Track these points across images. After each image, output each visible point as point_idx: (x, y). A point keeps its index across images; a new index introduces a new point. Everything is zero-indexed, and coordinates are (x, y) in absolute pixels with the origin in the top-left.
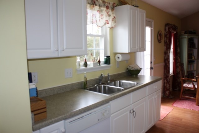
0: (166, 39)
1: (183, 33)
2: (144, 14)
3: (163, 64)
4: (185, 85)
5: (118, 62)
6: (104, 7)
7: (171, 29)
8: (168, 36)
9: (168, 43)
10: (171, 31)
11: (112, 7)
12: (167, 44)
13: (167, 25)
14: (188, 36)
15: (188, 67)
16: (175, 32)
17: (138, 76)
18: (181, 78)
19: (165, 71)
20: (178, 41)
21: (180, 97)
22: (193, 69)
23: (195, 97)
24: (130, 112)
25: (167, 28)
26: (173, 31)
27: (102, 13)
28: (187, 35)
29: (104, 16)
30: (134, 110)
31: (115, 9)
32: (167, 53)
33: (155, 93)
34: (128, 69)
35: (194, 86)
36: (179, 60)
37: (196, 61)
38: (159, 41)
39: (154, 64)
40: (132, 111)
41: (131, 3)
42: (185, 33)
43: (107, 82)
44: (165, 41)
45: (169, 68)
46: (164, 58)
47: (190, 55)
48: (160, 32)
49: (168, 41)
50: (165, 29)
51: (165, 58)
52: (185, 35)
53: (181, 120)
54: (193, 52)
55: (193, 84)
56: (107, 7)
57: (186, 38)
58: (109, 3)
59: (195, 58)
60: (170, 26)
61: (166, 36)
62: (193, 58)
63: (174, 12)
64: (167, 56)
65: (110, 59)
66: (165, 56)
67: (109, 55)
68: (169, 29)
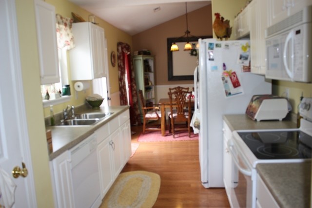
0: (119, 61)
1: (137, 54)
2: (103, 33)
3: (119, 93)
4: (148, 116)
5: (77, 92)
6: (62, 24)
7: (125, 49)
8: (122, 58)
9: (123, 66)
10: (124, 51)
11: (70, 24)
12: (121, 68)
13: (119, 44)
14: (143, 57)
15: (146, 95)
16: (129, 53)
17: (101, 108)
18: (142, 108)
19: (122, 102)
20: (131, 63)
21: (144, 131)
22: (151, 97)
23: (160, 128)
24: (110, 144)
25: (120, 48)
26: (127, 52)
27: (61, 32)
28: (141, 56)
29: (63, 36)
30: (113, 141)
31: (72, 26)
32: (123, 79)
33: (125, 124)
34: (86, 100)
35: (157, 115)
36: (135, 87)
37: (153, 87)
38: (113, 65)
39: (111, 93)
40: (111, 143)
41: (89, 19)
42: (139, 54)
43: (71, 116)
44: (118, 64)
45: (126, 98)
46: (119, 85)
47: (147, 81)
48: (113, 53)
49: (122, 64)
50: (118, 50)
51: (121, 85)
52: (140, 56)
53: (152, 152)
54: (149, 77)
55: (156, 113)
56: (66, 25)
57: (140, 60)
58: (67, 20)
59: (152, 84)
60: (123, 45)
61: (119, 58)
62: (150, 84)
63: (127, 28)
64: (122, 83)
65: (70, 88)
66: (120, 82)
67: (68, 84)
68: (122, 48)
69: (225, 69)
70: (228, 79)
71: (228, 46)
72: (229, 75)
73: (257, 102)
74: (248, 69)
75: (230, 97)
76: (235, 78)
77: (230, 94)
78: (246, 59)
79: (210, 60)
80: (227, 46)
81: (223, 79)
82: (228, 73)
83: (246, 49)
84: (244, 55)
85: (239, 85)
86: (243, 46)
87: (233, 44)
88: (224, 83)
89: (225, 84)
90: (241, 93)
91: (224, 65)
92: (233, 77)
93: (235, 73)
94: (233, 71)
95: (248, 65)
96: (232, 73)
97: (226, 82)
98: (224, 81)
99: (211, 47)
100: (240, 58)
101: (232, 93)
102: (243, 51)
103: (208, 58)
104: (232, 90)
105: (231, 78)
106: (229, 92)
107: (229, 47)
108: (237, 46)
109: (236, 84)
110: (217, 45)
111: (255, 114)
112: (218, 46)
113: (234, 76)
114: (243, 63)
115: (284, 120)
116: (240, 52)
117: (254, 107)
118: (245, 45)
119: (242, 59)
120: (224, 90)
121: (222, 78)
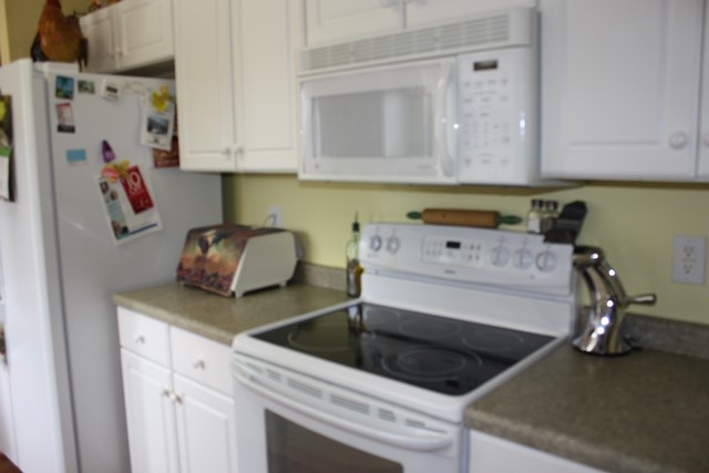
69: (107, 160)
70: (118, 188)
71: (114, 90)
72: (121, 177)
73: (226, 245)
74: (170, 158)
75: (126, 239)
76: (138, 184)
77: (125, 231)
78: (164, 130)
79: (61, 129)
80: (112, 90)
81: (105, 188)
82: (117, 169)
83: (163, 103)
84: (159, 119)
85: (149, 204)
86: (155, 95)
87: (128, 86)
88: (107, 202)
89: (111, 202)
90: (155, 225)
91: (106, 147)
92: (130, 182)
93: (136, 169)
94: (132, 164)
95: (168, 148)
96: (130, 171)
97: (113, 196)
98: (108, 194)
99: (65, 88)
100: (150, 129)
101: (131, 229)
102: (155, 109)
103: (55, 123)
104: (132, 220)
105: (126, 186)
106: (122, 225)
107: (119, 93)
108: (136, 92)
109: (141, 202)
110: (83, 86)
111: (229, 278)
112: (86, 89)
113: (135, 179)
114: (156, 141)
115: (290, 283)
116: (148, 111)
117: (216, 260)
118: (159, 93)
119: (154, 130)
120: (108, 220)
121: (101, 185)
